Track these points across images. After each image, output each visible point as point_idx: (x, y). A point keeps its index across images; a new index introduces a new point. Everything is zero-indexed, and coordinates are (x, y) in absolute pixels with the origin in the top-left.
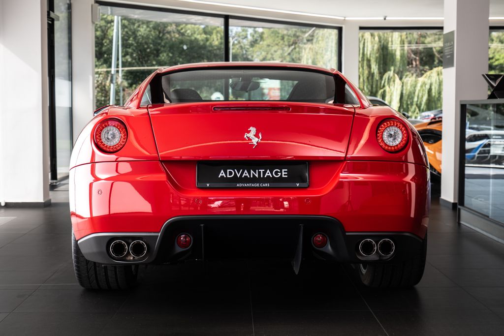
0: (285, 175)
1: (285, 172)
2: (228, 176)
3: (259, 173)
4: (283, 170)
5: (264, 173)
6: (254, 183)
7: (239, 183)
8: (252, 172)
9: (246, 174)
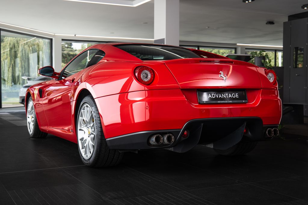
0: (237, 96)
1: (237, 95)
2: (213, 97)
3: (226, 95)
4: (236, 94)
5: (228, 95)
6: (225, 100)
7: (219, 101)
8: (223, 95)
9: (220, 96)
